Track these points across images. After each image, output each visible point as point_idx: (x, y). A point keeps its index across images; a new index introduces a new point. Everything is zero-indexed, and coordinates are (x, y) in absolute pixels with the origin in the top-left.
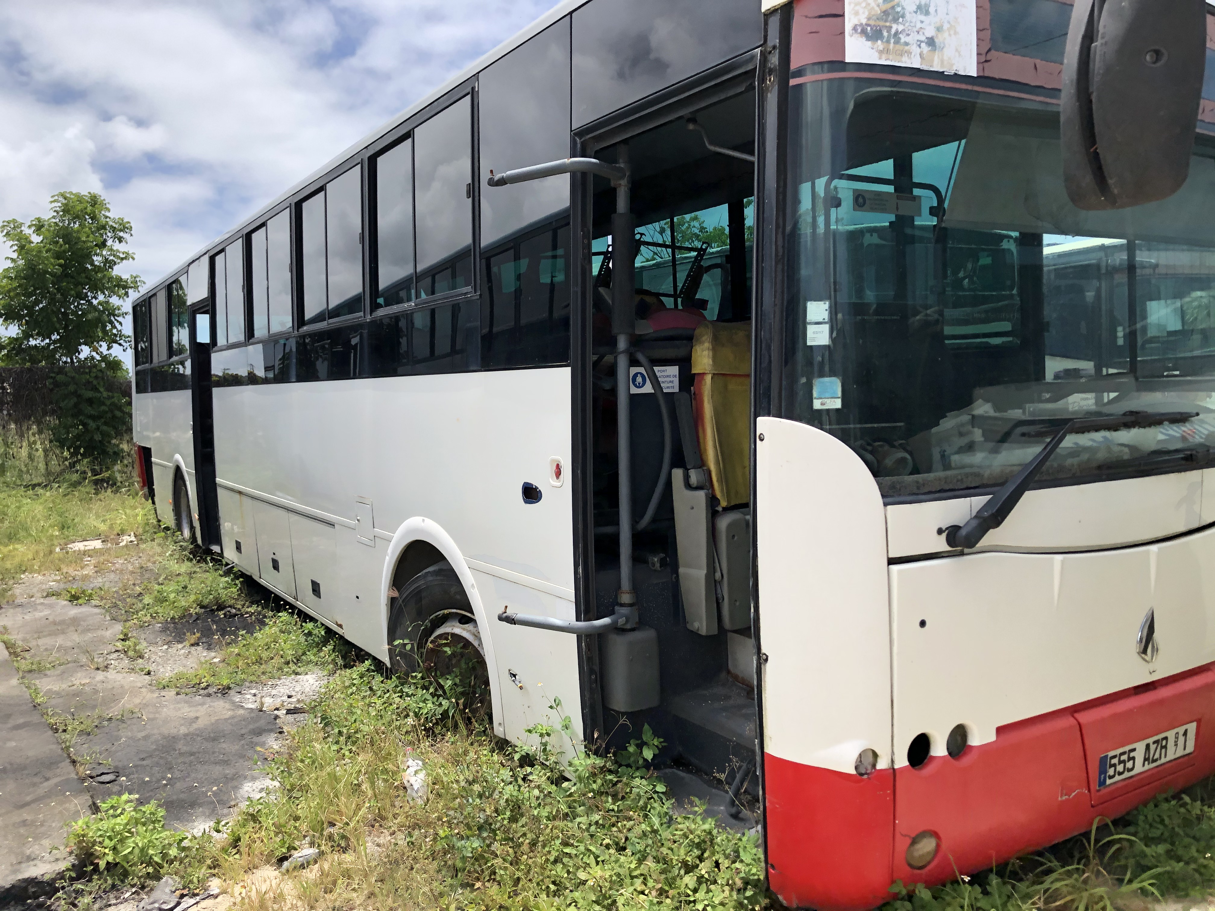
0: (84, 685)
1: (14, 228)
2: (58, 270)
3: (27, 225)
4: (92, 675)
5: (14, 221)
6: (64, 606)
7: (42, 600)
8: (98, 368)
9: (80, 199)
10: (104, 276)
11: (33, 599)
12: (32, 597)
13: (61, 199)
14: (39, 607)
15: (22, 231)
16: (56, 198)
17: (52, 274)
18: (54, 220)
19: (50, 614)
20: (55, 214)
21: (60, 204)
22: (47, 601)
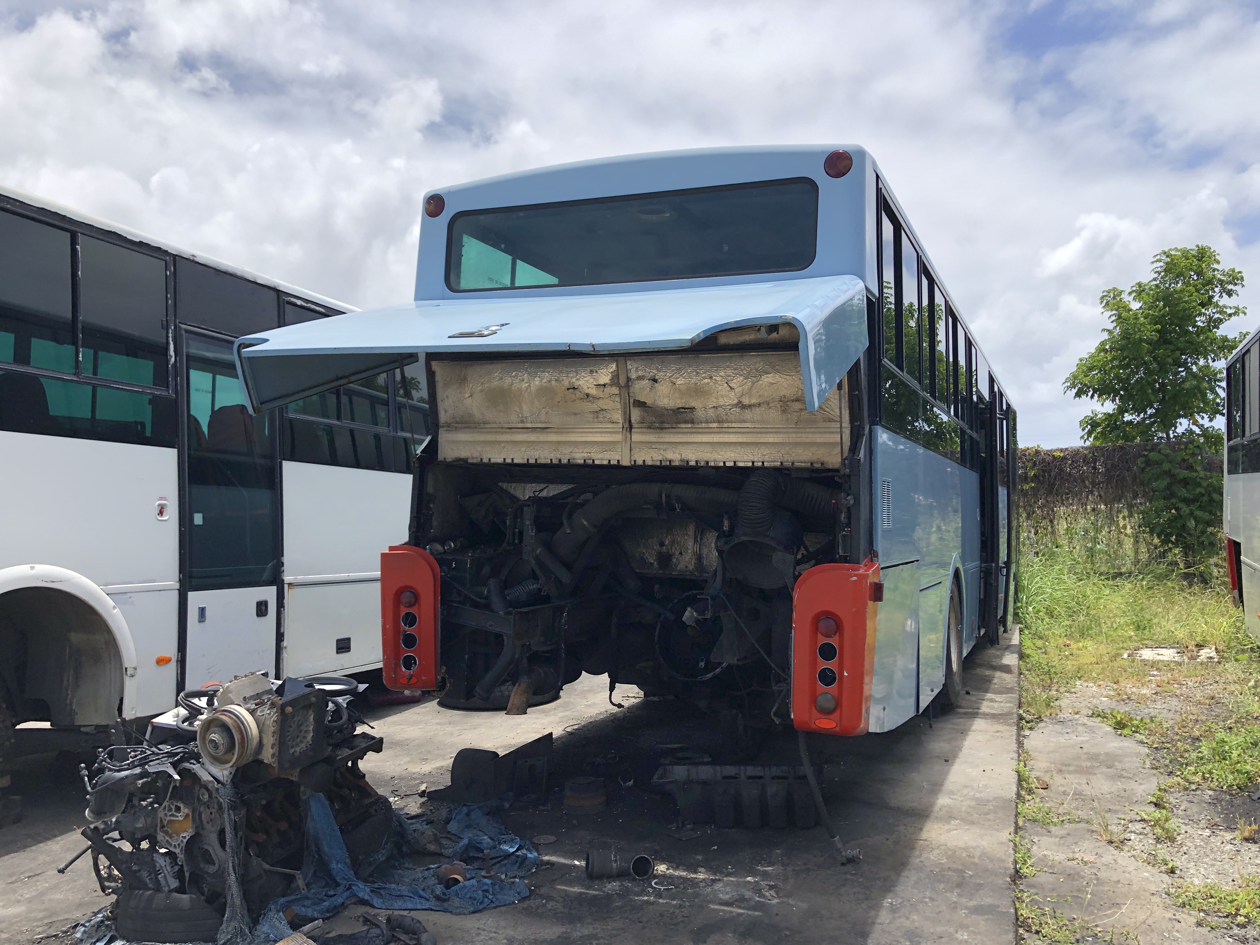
0: (1086, 863)
1: (1114, 298)
2: (1155, 336)
3: (1127, 293)
4: (1100, 851)
5: (1114, 289)
6: (1106, 734)
7: (1085, 720)
8: (1196, 444)
9: (1185, 254)
10: (1207, 338)
11: (1077, 716)
12: (1077, 713)
13: (1164, 257)
14: (1080, 728)
15: (1121, 300)
16: (1158, 257)
17: (1149, 342)
18: (1155, 283)
19: (1087, 741)
20: (1156, 275)
21: (1162, 264)
22: (1090, 722)
